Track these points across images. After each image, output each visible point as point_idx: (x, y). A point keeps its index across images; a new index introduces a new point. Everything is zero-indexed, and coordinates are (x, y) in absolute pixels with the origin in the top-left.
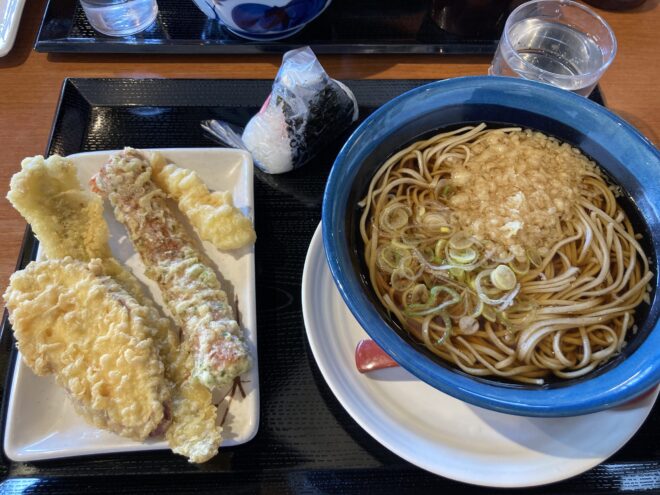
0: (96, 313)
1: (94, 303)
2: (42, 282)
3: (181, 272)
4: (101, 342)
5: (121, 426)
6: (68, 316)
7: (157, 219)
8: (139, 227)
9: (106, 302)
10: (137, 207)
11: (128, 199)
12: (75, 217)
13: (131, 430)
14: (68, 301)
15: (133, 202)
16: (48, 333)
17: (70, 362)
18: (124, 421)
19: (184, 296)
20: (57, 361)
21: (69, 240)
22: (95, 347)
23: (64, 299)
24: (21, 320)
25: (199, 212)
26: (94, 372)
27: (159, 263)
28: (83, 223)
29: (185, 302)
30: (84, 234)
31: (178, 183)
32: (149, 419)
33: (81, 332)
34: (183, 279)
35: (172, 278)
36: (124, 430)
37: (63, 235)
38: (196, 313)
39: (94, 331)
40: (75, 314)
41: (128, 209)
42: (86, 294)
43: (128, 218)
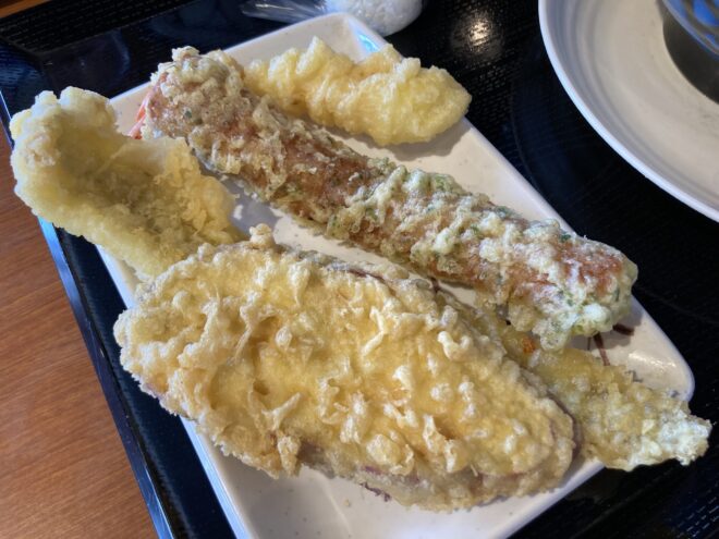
0: (328, 310)
1: (311, 294)
2: (185, 307)
3: (398, 194)
4: (372, 353)
5: (515, 478)
6: (281, 338)
7: (297, 137)
8: (275, 162)
9: (330, 283)
10: (253, 132)
11: (230, 127)
12: (151, 195)
13: (536, 474)
14: (260, 314)
15: (242, 127)
16: (261, 390)
17: (344, 416)
18: (517, 465)
19: (436, 224)
20: (315, 428)
21: (168, 232)
22: (368, 366)
23: (252, 313)
24: (198, 388)
25: (362, 95)
26: (401, 410)
27: (349, 200)
28: (171, 200)
29: (445, 232)
30: (187, 215)
31: (292, 73)
32: (555, 438)
33: (321, 355)
34: (411, 201)
35: (389, 211)
36: (523, 482)
37: (152, 230)
38: (481, 236)
39: (343, 342)
40: (290, 330)
41: (239, 142)
42: (286, 287)
43: (247, 157)
